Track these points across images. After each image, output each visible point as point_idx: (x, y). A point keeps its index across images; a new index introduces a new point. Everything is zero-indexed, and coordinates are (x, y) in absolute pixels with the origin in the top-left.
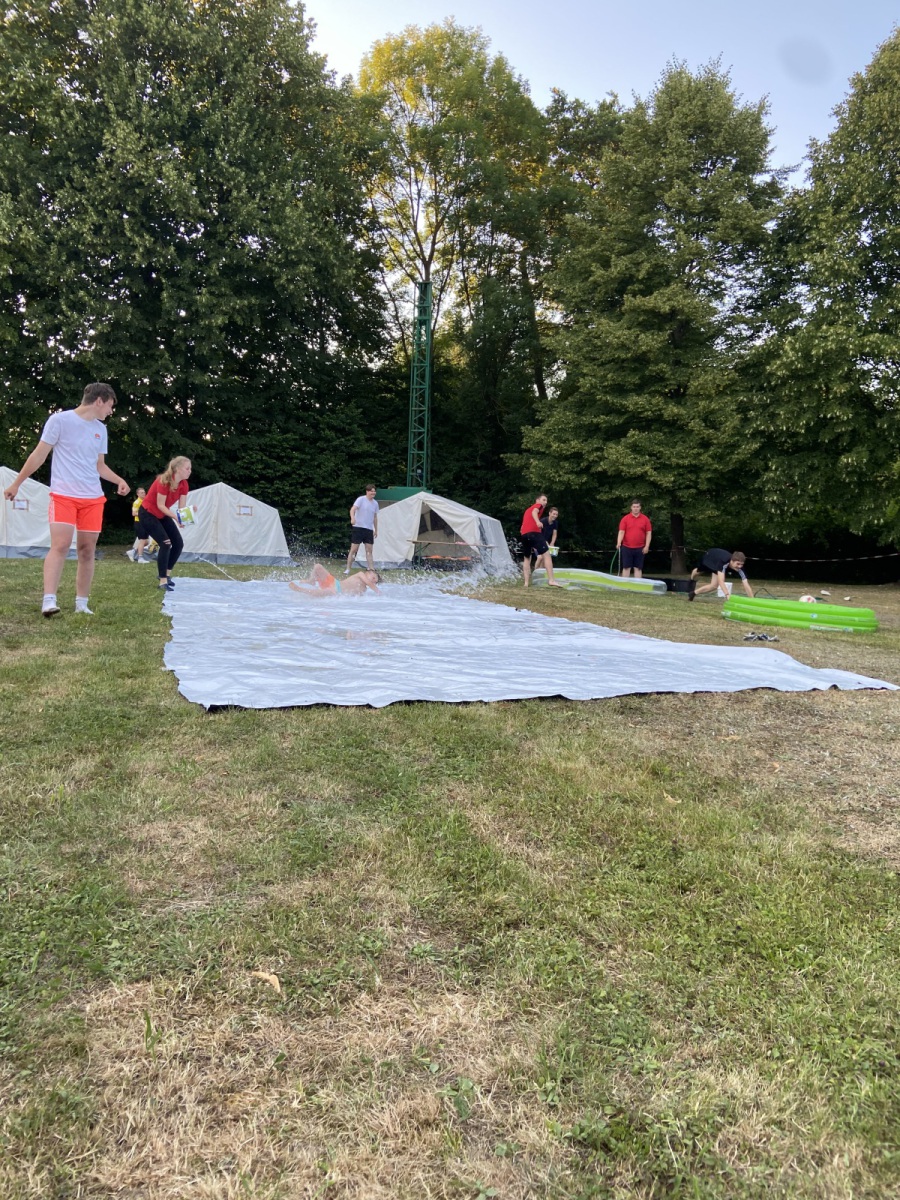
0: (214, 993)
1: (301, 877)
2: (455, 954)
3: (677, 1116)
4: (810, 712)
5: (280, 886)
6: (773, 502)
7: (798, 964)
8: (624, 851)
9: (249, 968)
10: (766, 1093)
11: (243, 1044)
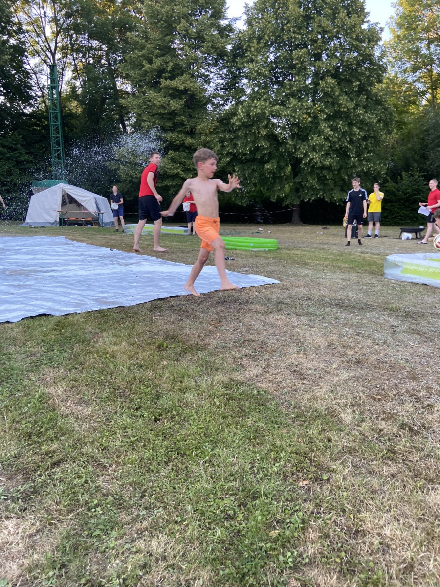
2: (18, 491)
7: (203, 456)
8: (131, 400)
10: (169, 548)
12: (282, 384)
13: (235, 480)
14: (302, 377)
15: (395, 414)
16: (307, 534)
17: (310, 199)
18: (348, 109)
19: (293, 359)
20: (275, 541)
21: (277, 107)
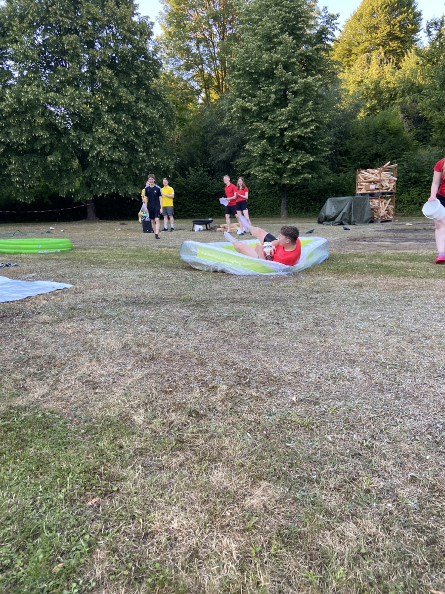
12: (72, 399)
13: (13, 522)
14: (94, 385)
15: (184, 403)
16: (94, 556)
17: (103, 194)
19: (84, 368)
20: (59, 576)
21: (52, 94)
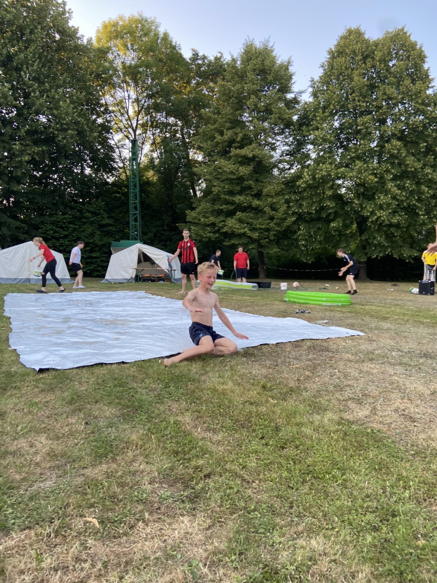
0: (66, 531)
1: (101, 463)
2: (182, 495)
3: (291, 564)
4: (328, 350)
5: (90, 469)
6: (303, 244)
7: (335, 480)
8: (254, 431)
9: (81, 516)
10: (328, 547)
11: (84, 557)
12: (393, 425)
13: (371, 501)
14: (412, 419)
17: (377, 256)
18: (416, 169)
19: (397, 404)
20: (423, 549)
21: (343, 169)
